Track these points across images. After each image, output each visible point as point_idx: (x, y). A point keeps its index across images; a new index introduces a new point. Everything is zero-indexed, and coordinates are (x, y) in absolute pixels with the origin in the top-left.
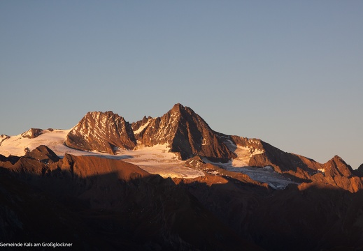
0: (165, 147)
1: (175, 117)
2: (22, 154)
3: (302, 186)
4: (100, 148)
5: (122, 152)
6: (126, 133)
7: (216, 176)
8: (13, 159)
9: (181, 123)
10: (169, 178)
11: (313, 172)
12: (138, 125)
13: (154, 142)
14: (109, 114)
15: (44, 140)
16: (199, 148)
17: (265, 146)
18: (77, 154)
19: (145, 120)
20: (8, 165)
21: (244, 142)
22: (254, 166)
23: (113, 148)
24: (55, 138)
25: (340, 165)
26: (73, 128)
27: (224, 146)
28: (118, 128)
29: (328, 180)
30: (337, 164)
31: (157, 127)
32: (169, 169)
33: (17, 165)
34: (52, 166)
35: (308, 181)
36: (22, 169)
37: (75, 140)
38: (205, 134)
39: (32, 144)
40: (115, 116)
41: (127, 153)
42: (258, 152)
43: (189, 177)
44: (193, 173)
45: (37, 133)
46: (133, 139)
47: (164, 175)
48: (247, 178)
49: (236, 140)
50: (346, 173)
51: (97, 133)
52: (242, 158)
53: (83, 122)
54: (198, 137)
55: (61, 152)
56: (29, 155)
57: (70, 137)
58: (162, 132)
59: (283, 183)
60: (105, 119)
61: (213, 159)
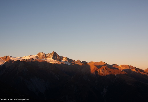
0: (51, 58)
1: (53, 53)
2: (28, 59)
3: (73, 64)
4: (41, 58)
5: (44, 59)
6: (45, 56)
7: (59, 63)
8: (27, 60)
9: (54, 54)
10: (52, 63)
11: (75, 62)
12: (47, 55)
13: (50, 57)
14: (42, 53)
15: (32, 57)
16: (57, 58)
17: (67, 58)
18: (37, 59)
19: (48, 54)
20: (26, 61)
21: (64, 57)
22: (65, 61)
23: (43, 58)
24: (34, 57)
25: (79, 61)
26: (37, 55)
27: (61, 58)
28: (44, 55)
29: (77, 63)
30: (78, 61)
31: (50, 55)
32: (52, 62)
33: (27, 61)
34: (33, 61)
35: (74, 64)
36: (28, 62)
37: (37, 57)
38: (58, 56)
39: (30, 57)
40: (43, 53)
41: (45, 59)
42: (66, 59)
43: (55, 63)
44: (56, 62)
45: (30, 56)
46: (46, 57)
47: (51, 63)
48: (65, 63)
49: (63, 57)
50: (80, 62)
51: (40, 56)
52: (64, 60)
53: (38, 54)
54: (57, 57)
55: (34, 59)
56: (29, 59)
57: (36, 56)
58: (51, 56)
59: (70, 64)
60: (42, 54)
61: (59, 60)
